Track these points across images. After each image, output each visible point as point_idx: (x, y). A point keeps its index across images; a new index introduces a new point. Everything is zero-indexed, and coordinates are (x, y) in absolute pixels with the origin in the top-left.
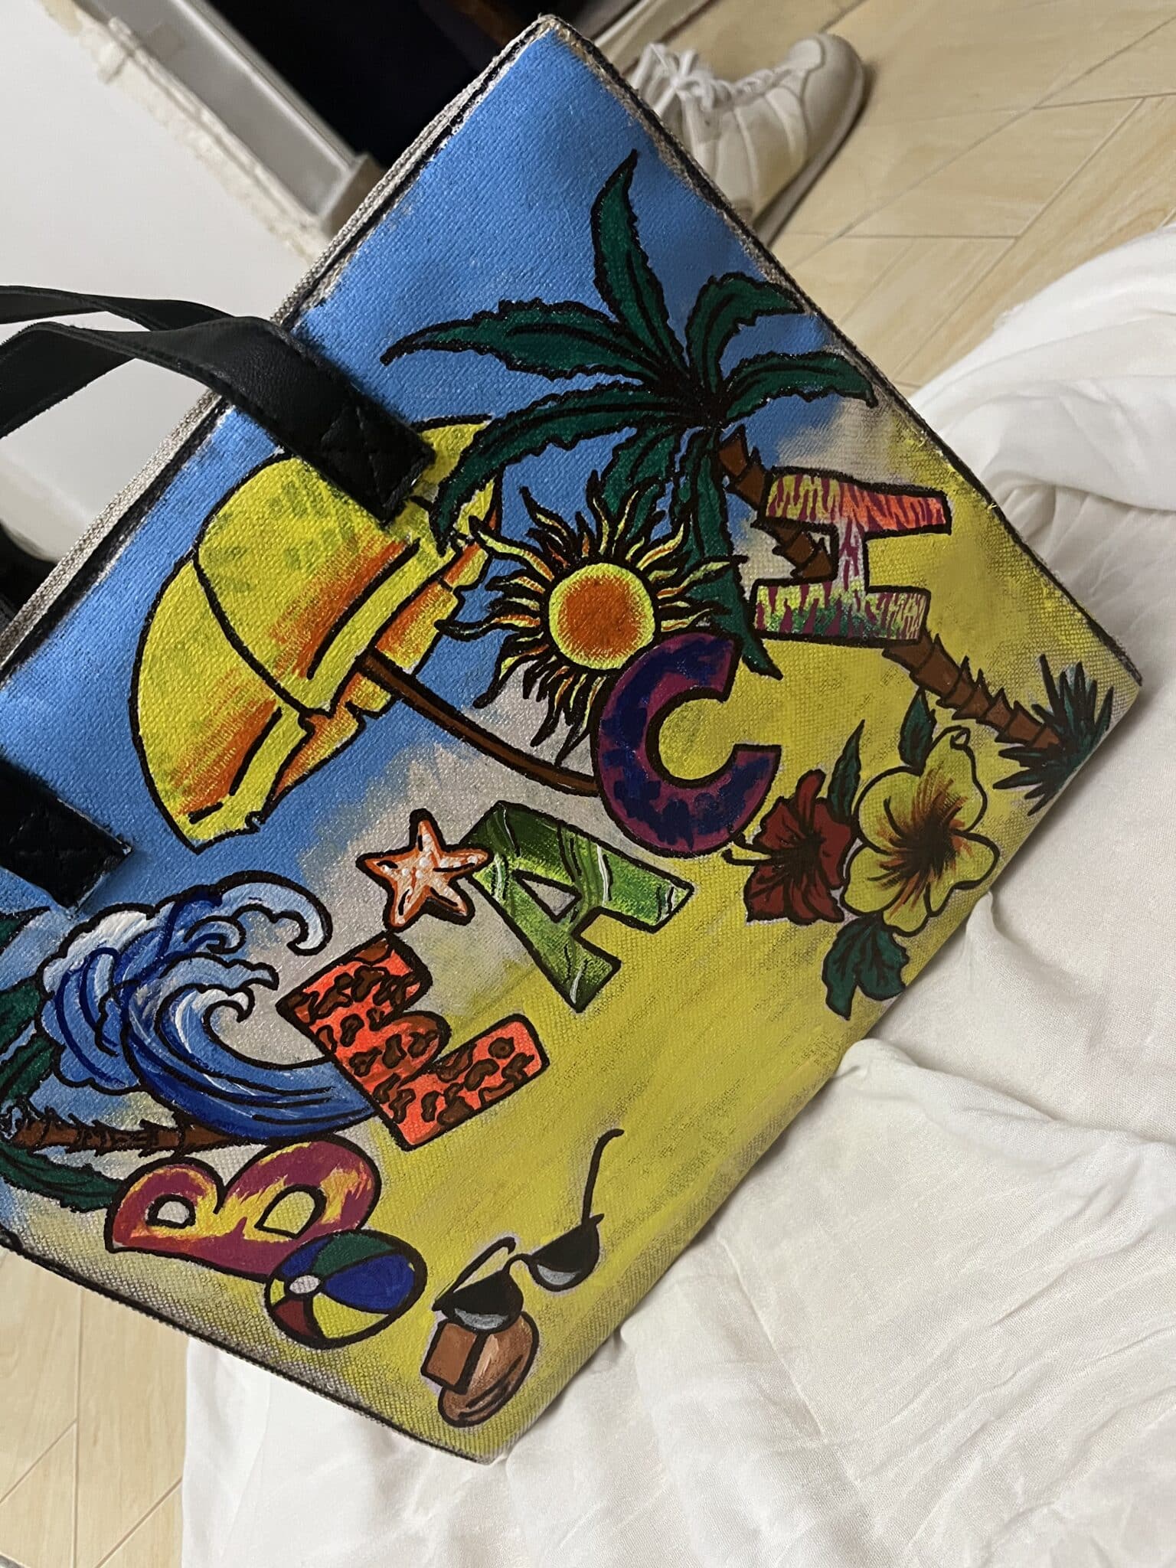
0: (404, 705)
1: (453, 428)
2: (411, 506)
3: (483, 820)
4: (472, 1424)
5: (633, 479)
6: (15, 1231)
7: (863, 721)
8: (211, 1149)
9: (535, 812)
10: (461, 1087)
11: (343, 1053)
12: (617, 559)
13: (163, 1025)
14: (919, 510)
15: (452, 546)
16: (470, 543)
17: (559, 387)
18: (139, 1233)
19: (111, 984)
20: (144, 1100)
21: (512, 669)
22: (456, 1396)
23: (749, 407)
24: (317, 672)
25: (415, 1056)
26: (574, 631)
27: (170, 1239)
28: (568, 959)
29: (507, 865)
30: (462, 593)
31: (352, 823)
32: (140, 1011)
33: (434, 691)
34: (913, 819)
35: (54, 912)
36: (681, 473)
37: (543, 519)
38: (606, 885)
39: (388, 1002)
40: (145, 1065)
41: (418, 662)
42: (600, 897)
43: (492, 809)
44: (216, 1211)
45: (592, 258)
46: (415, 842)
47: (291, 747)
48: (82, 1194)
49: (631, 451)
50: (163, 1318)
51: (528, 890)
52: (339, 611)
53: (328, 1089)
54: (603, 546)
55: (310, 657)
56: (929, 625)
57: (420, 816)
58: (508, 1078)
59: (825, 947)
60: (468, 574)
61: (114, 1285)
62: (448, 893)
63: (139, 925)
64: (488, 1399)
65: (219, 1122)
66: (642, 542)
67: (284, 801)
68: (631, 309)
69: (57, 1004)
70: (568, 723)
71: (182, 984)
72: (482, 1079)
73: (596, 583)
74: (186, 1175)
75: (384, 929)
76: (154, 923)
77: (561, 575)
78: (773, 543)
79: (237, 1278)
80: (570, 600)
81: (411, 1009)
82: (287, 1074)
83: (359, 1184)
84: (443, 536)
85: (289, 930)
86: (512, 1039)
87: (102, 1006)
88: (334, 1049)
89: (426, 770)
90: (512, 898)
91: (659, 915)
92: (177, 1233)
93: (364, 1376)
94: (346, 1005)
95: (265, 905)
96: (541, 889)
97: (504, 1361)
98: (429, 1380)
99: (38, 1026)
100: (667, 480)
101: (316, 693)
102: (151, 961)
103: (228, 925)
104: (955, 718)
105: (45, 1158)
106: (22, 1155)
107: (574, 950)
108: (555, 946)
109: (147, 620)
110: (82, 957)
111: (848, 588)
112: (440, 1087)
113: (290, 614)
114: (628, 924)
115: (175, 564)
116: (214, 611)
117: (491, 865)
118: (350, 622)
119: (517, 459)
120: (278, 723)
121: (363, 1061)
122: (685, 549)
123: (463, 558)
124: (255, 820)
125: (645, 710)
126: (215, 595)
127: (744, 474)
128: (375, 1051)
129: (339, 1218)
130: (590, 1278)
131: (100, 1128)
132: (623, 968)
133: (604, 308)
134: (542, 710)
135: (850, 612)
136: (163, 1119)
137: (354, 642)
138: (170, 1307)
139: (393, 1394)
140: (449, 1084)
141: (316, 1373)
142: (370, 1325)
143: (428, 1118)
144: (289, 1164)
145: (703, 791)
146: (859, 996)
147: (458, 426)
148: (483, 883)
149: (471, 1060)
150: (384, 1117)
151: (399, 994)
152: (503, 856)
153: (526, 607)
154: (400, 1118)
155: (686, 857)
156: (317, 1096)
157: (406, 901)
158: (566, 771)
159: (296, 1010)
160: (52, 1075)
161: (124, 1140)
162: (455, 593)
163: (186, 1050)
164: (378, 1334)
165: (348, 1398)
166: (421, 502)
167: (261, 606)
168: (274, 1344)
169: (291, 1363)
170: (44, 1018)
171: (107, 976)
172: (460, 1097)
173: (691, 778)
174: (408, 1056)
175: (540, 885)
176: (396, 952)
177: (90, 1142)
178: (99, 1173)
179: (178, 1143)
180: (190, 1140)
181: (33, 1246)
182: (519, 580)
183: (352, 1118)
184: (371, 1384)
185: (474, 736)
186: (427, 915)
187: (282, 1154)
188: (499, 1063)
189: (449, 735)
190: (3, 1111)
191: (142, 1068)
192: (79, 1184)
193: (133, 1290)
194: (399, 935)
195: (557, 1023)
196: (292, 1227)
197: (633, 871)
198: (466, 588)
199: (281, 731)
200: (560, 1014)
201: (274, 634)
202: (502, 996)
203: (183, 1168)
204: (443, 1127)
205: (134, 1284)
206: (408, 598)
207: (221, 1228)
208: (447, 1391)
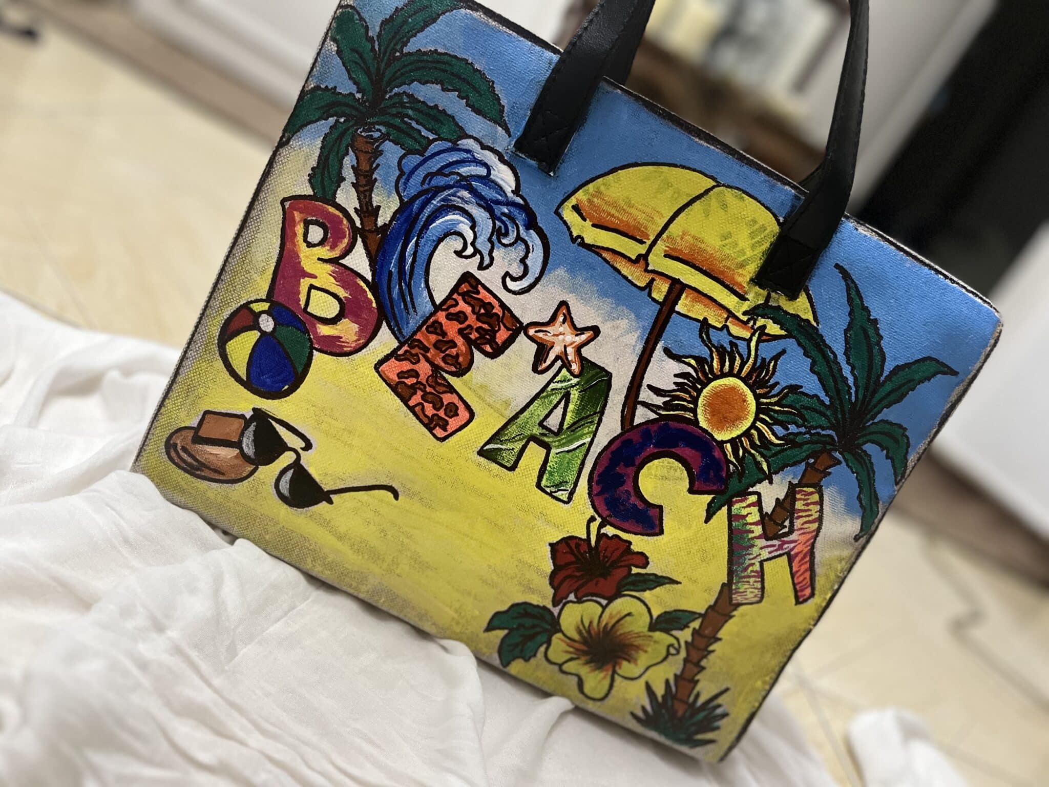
0: (658, 309)
1: (809, 307)
2: (765, 293)
3: (599, 367)
4: (168, 453)
5: (803, 409)
6: (291, 143)
7: (680, 583)
8: (365, 249)
9: (608, 396)
10: (424, 391)
11: (441, 316)
12: (759, 411)
13: (447, 209)
14: (804, 583)
15: (749, 318)
16: (752, 327)
17: (841, 359)
18: (297, 216)
19: (468, 176)
20: (394, 204)
21: (689, 365)
22: (190, 438)
23: (850, 465)
24: (667, 259)
25: (444, 359)
26: (716, 395)
27: (295, 235)
28: (514, 438)
29: (573, 387)
30: (725, 329)
31: (586, 294)
33: (669, 324)
34: (621, 635)
35: (508, 140)
36: (811, 434)
37: (772, 364)
38: (566, 449)
39: (477, 335)
41: (683, 312)
42: (558, 447)
43: (606, 371)
44: (319, 259)
45: (908, 362)
46: (580, 331)
47: (625, 252)
48: (323, 178)
49: (817, 404)
50: (236, 239)
51: (559, 403)
52: (702, 265)
53: (415, 311)
54: (765, 401)
55: (674, 254)
56: (742, 609)
57: (596, 331)
58: (431, 419)
59: (535, 600)
60: (736, 330)
61: (257, 206)
62: (552, 356)
63: (507, 187)
64: (189, 460)
65: (384, 252)
66: (770, 422)
67: (593, 254)
68: (888, 387)
70: (664, 403)
71: (474, 216)
72: (429, 402)
73: (744, 401)
74: (344, 237)
75: (525, 324)
76: (510, 195)
77: (744, 380)
78: (782, 497)
79: (270, 280)
80: (733, 389)
81: (474, 350)
82: (423, 285)
83: (348, 343)
84: (753, 313)
85: (516, 270)
86: (458, 415)
88: (443, 310)
89: (624, 329)
90: (553, 395)
91: (548, 487)
92: (300, 238)
93: (200, 374)
94: (473, 312)
95: (530, 255)
96: (559, 411)
97: (219, 464)
98: (200, 417)
99: (435, 140)
100: (806, 428)
101: (657, 261)
102: (486, 196)
104: (686, 642)
105: (347, 154)
106: (347, 140)
107: (521, 440)
108: (523, 427)
109: (680, 165)
110: (483, 158)
111: (761, 549)
112: (423, 378)
114: (540, 470)
115: (712, 176)
116: (691, 200)
117: (572, 377)
118: (697, 272)
119: (799, 344)
120: (637, 243)
121: (436, 328)
122: (771, 447)
123: (743, 326)
124: (579, 240)
125: (677, 446)
126: (700, 199)
127: (817, 470)
128: (444, 334)
129: (322, 334)
130: (286, 506)
131: (371, 183)
132: (510, 473)
133: (886, 373)
134: (669, 387)
135: (749, 554)
136: (382, 218)
137: (687, 276)
138: (244, 242)
139: (188, 396)
140: (425, 383)
141: (200, 342)
142: (237, 371)
143: (400, 375)
144: (359, 297)
145: (632, 493)
146: (501, 633)
147: (810, 309)
148: (560, 375)
149: (442, 393)
150: (399, 348)
151: (485, 341)
152: (578, 384)
153: (725, 365)
154: (398, 358)
155: (589, 494)
156: (410, 306)
157: (544, 333)
158: (635, 409)
159: (466, 284)
160: (404, 152)
161: (365, 197)
162: (724, 325)
163: (431, 224)
164: (230, 377)
165: (183, 367)
166: (768, 298)
167: (698, 224)
168: (220, 312)
169: (207, 326)
170: (441, 142)
171: (473, 173)
172: (416, 392)
173: (640, 484)
174: (443, 355)
175: (562, 410)
176: (511, 334)
177: (361, 178)
178: (340, 187)
179: (367, 229)
180: (370, 235)
181: (282, 155)
182: (738, 358)
183: (396, 329)
184: (194, 380)
185: (648, 352)
186: (536, 347)
187: (366, 292)
188: (441, 411)
189: (645, 337)
190: (377, 127)
191: (416, 201)
192: (330, 176)
193: (255, 218)
194: (522, 333)
195: (469, 441)
196: (312, 307)
197: (577, 464)
198: (728, 331)
199: (633, 245)
200: (476, 441)
201: (684, 233)
202: (487, 404)
203: (349, 234)
204: (394, 386)
205: (260, 218)
206: (716, 300)
207: (307, 264)
208: (194, 431)
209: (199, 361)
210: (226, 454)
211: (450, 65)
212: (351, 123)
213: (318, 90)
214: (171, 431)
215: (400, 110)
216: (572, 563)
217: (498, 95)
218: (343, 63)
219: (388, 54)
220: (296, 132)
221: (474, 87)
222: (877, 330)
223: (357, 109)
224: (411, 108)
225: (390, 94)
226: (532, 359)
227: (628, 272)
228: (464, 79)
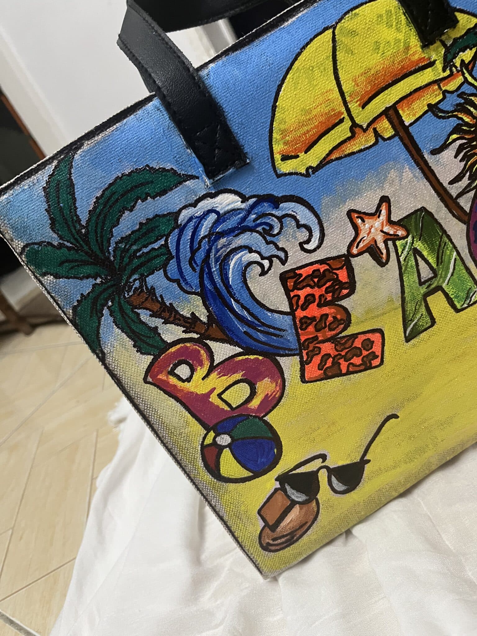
0: (398, 140)
1: (468, 16)
2: (438, 43)
3: (413, 213)
4: (271, 551)
6: (106, 351)
8: (217, 342)
9: (436, 220)
10: (343, 357)
11: (300, 313)
13: (225, 263)
15: (449, 69)
16: (458, 71)
18: (162, 377)
19: (210, 231)
20: (197, 301)
21: (454, 140)
22: (270, 532)
24: (366, 107)
25: (331, 330)
27: (175, 386)
28: (416, 309)
29: (413, 243)
30: (446, 94)
31: (353, 190)
32: (217, 251)
33: (415, 138)
35: (200, 181)
38: (449, 275)
39: (331, 294)
40: (207, 282)
41: (413, 121)
42: (444, 281)
43: (418, 210)
44: (203, 379)
46: (377, 212)
47: (341, 139)
48: (146, 343)
50: (153, 429)
51: (416, 261)
52: (387, 82)
53: (284, 330)
55: (366, 99)
57: (385, 199)
58: (364, 362)
60: (452, 86)
61: (138, 401)
62: (382, 246)
63: (236, 204)
64: (283, 540)
65: (227, 328)
67: (327, 166)
69: (180, 232)
70: (469, 179)
71: (242, 244)
72: (352, 358)
74: (199, 351)
75: (346, 253)
76: (243, 206)
79: (196, 422)
81: (339, 303)
82: (269, 314)
83: (274, 391)
84: (448, 63)
85: (303, 235)
86: (373, 342)
87: (201, 241)
88: (296, 310)
89: (397, 177)
90: (408, 262)
91: (463, 304)
92: (179, 384)
93: (231, 503)
94: (312, 287)
95: (298, 217)
96: (422, 263)
97: (298, 522)
98: (260, 518)
99: (166, 241)
101: (362, 117)
102: (233, 226)
103: (277, 221)
105: (138, 315)
106: (127, 308)
107: (420, 306)
108: (414, 298)
109: (301, 49)
110: (203, 210)
112: (333, 353)
113: (365, 73)
114: (449, 302)
115: (324, 28)
116: (333, 58)
117: (406, 240)
118: (390, 89)
120: (340, 125)
121: (306, 322)
123: (452, 77)
124: (310, 171)
126: (336, 50)
128: (313, 319)
129: (256, 407)
130: (352, 492)
131: (172, 309)
132: (435, 327)
134: (460, 167)
136: (202, 316)
137: (387, 100)
139: (240, 519)
140: (337, 353)
141: (210, 491)
142: (243, 476)
143: (320, 368)
144: (248, 365)
147: (470, 16)
148: (399, 248)
149: (352, 344)
150: (301, 358)
151: (338, 291)
152: (413, 238)
153: (472, 112)
154: (308, 362)
156: (278, 332)
157: (362, 242)
158: (458, 205)
159: (288, 280)
160: (162, 270)
161: (180, 320)
162: (442, 93)
163: (229, 281)
164: (244, 484)
166: (443, 43)
167: (354, 64)
168: (197, 467)
169: (201, 481)
170: (171, 237)
171: (210, 226)
172: (339, 362)
174: (327, 328)
175: (423, 261)
176: (346, 268)
177: (163, 314)
178: (160, 334)
179: (203, 331)
180: (210, 332)
181: (111, 363)
182: (473, 98)
183: (287, 352)
184: (233, 509)
186: (368, 254)
187: (248, 358)
188: (363, 352)
189: (413, 163)
190: (131, 280)
191: (204, 283)
192: (147, 337)
193: (146, 408)
194: (351, 259)
195: (395, 343)
196: (234, 403)
197: (464, 273)
198: (449, 92)
199: (340, 129)
200: (398, 339)
201: (355, 80)
202: (380, 316)
203: (199, 347)
204: (324, 376)
205: (147, 404)
206: (420, 87)
207: (201, 390)
208: (266, 528)
209: (221, 499)
210: (295, 514)
211: (115, 193)
212: (117, 298)
213: (77, 309)
214: (258, 542)
215: (128, 255)
217: (160, 168)
218: (66, 278)
219: (80, 239)
220: (100, 343)
221: (142, 184)
223: (109, 287)
224: (132, 245)
225: (111, 255)
226: (373, 262)
227: (357, 146)
228: (132, 188)
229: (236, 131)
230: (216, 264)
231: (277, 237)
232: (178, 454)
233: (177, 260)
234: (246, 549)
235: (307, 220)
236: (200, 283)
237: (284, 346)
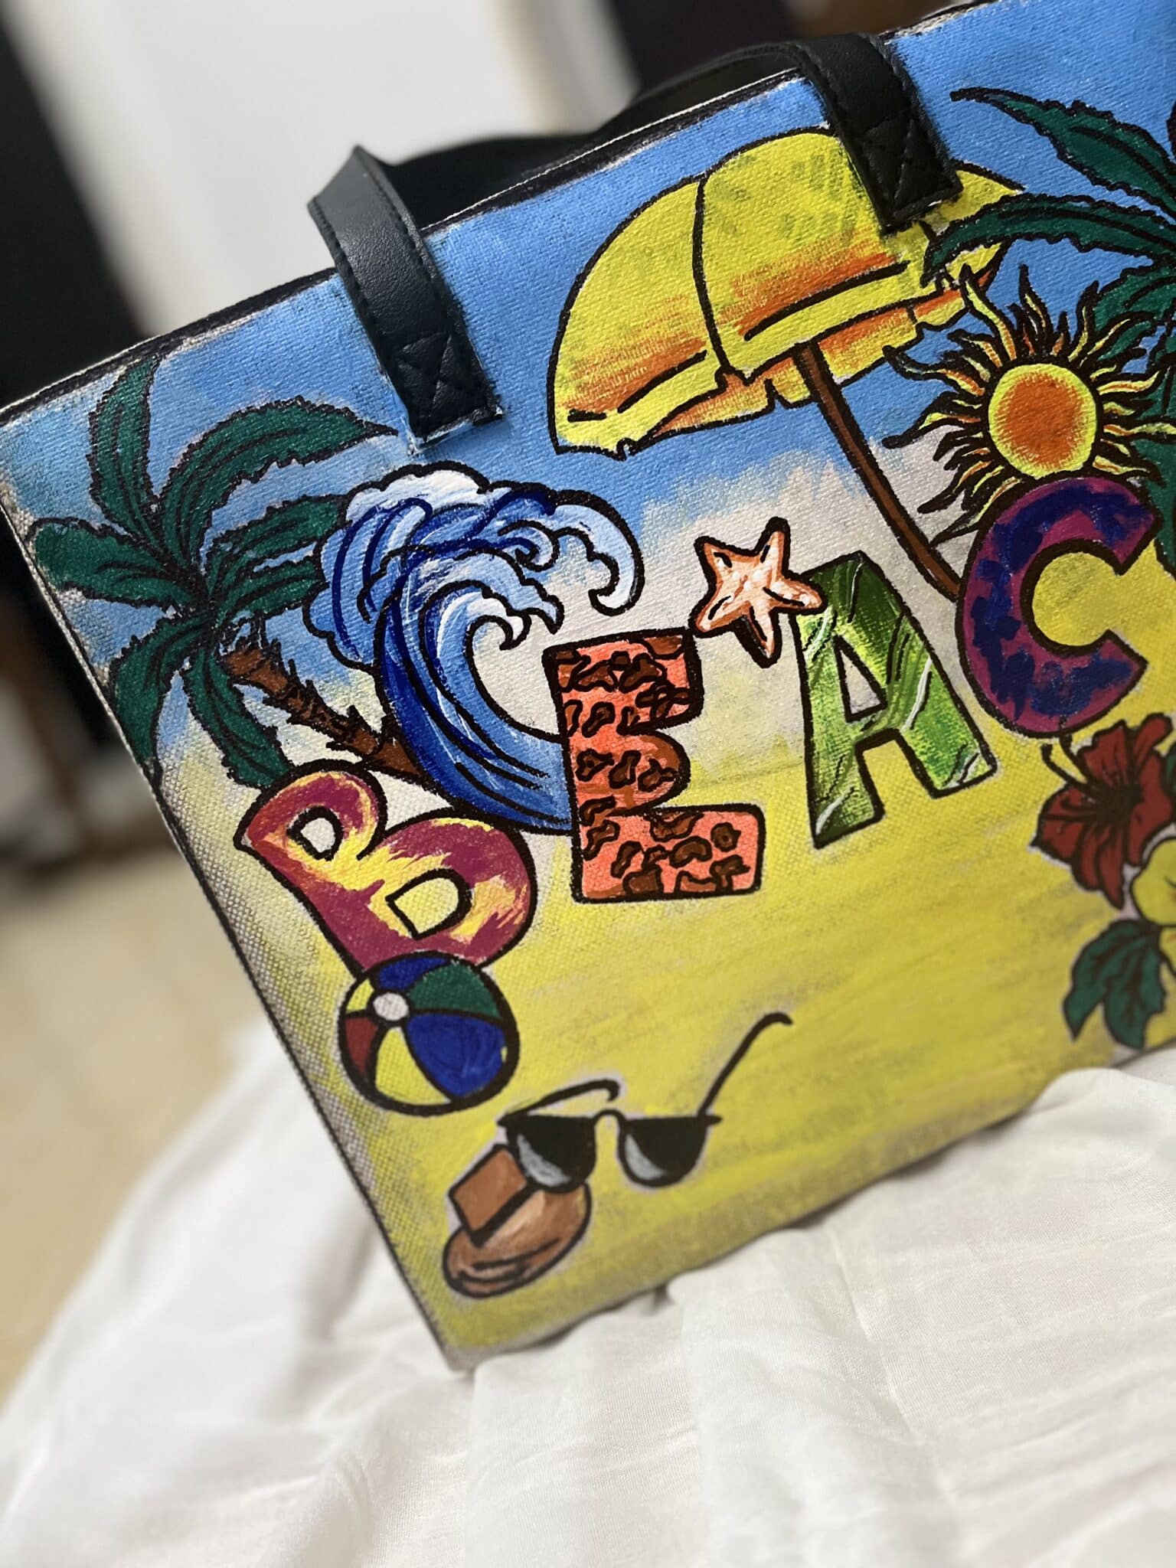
0: (817, 409)
1: (987, 181)
2: (916, 228)
3: (837, 562)
4: (466, 1293)
5: (1130, 306)
6: (164, 765)
8: (398, 778)
9: (888, 583)
10: (666, 854)
11: (579, 742)
12: (1083, 374)
13: (431, 611)
15: (936, 282)
16: (954, 287)
17: (1099, 193)
18: (274, 839)
19: (407, 541)
20: (365, 684)
21: (936, 425)
22: (470, 1245)
24: (755, 337)
25: (644, 788)
26: (1011, 419)
27: (298, 864)
28: (837, 775)
29: (834, 625)
30: (925, 330)
31: (713, 499)
32: (418, 584)
33: (852, 410)
35: (399, 439)
37: (1029, 301)
38: (915, 708)
39: (648, 710)
40: (389, 647)
41: (851, 376)
42: (904, 719)
43: (849, 556)
44: (360, 857)
46: (760, 550)
47: (696, 393)
48: (249, 759)
49: (1139, 279)
50: (240, 953)
51: (840, 665)
52: (803, 294)
53: (542, 775)
54: (1074, 354)
55: (755, 323)
57: (778, 525)
58: (715, 877)
59: (1090, 931)
60: (938, 315)
61: (217, 886)
62: (765, 622)
63: (466, 494)
64: (499, 1272)
65: (422, 752)
66: (1112, 369)
67: (663, 443)
69: (347, 537)
70: (963, 507)
71: (471, 578)
72: (688, 860)
73: (1053, 384)
74: (357, 794)
75: (686, 625)
76: (481, 499)
77: (1023, 360)
79: (334, 952)
80: (1022, 387)
81: (666, 731)
82: (514, 733)
83: (512, 910)
84: (933, 269)
85: (599, 576)
86: (739, 833)
87: (386, 560)
88: (571, 734)
89: (808, 482)
90: (821, 665)
91: (949, 780)
92: (308, 861)
93: (389, 1159)
94: (609, 689)
95: (591, 538)
96: (852, 672)
97: (538, 1234)
98: (451, 1207)
99: (317, 551)
100: (1161, 323)
101: (745, 356)
102: (456, 537)
103: (547, 539)
105: (241, 695)
106: (221, 680)
107: (848, 767)
108: (833, 749)
109: (632, 214)
110: (398, 499)
112: (647, 842)
114: (915, 771)
115: (683, 179)
116: (694, 236)
117: (819, 616)
118: (806, 310)
119: (1030, 237)
120: (697, 365)
121: (591, 762)
122: (1150, 396)
123: (940, 298)
124: (626, 448)
125: (1040, 536)
126: (703, 222)
128: (607, 758)
129: (469, 939)
130: (673, 1188)
131: (309, 693)
132: (884, 823)
133: (1167, 146)
134: (947, 480)
136: (371, 717)
137: (801, 329)
138: (253, 946)
139: (407, 1201)
140: (655, 844)
141: (346, 1121)
142: (426, 1102)
143: (616, 872)
144: (458, 840)
145: (1057, 660)
146: (1097, 1019)
147: (991, 182)
148: (802, 631)
149: (690, 830)
150: (576, 842)
151: (664, 706)
152: (835, 614)
153: (977, 372)
154: (591, 855)
155: (1007, 726)
156: (528, 776)
157: (722, 607)
158: (938, 558)
159: (561, 667)
160: (300, 609)
161: (324, 719)
162: (917, 327)
163: (436, 651)
165: (362, 1174)
166: (928, 230)
167: (736, 254)
168: (324, 1059)
170: (327, 544)
171: (409, 531)
172: (658, 866)
173: (1052, 638)
174: (636, 783)
175: (855, 668)
176: (685, 657)
177: (291, 702)
178: (279, 744)
179: (370, 751)
180: (383, 755)
181: (171, 792)
182: (981, 344)
183: (545, 824)
184: (392, 1173)
185: (869, 471)
186: (733, 634)
187: (459, 825)
188: (714, 852)
189: (845, 459)
190: (235, 620)
191: (384, 648)
192: (253, 746)
193: (230, 903)
194: (697, 640)
195: (789, 845)
196: (420, 922)
197: (950, 708)
198: (930, 327)
199: (695, 373)
200: (797, 837)
201: (735, 284)
202: (755, 776)
203: (358, 784)
204: (624, 893)
205: (235, 896)
206: (871, 312)
207: (353, 880)
208: (464, 1233)
209: (370, 1145)
210: (532, 1213)
211: (227, 442)
212: (202, 655)
213: (119, 667)
214: (439, 1265)
215: (237, 567)
216: (1085, 830)
217: (324, 406)
218: (107, 599)
219: (144, 523)
220: (155, 745)
221: (284, 433)
222: (1092, 111)
223: (188, 630)
224: (246, 549)
225: (202, 564)
226: (745, 656)
227: (729, 409)
228: (263, 437)
229: (484, 353)
230: (412, 610)
231: (543, 572)
232: (287, 1021)
233: (333, 592)
234: (411, 1277)
235: (610, 546)
236: (375, 647)
237: (540, 810)
